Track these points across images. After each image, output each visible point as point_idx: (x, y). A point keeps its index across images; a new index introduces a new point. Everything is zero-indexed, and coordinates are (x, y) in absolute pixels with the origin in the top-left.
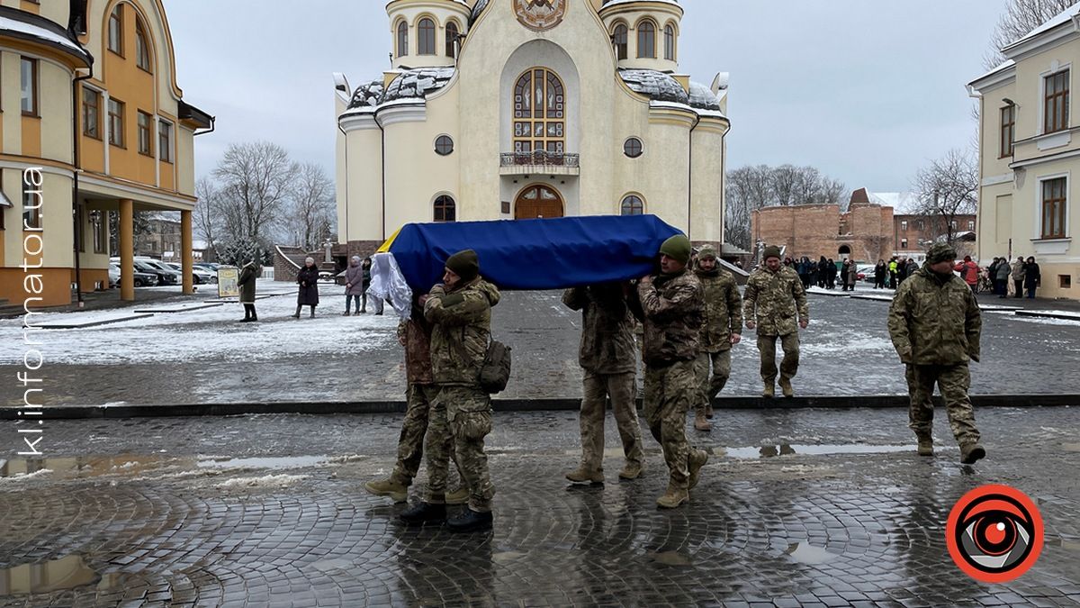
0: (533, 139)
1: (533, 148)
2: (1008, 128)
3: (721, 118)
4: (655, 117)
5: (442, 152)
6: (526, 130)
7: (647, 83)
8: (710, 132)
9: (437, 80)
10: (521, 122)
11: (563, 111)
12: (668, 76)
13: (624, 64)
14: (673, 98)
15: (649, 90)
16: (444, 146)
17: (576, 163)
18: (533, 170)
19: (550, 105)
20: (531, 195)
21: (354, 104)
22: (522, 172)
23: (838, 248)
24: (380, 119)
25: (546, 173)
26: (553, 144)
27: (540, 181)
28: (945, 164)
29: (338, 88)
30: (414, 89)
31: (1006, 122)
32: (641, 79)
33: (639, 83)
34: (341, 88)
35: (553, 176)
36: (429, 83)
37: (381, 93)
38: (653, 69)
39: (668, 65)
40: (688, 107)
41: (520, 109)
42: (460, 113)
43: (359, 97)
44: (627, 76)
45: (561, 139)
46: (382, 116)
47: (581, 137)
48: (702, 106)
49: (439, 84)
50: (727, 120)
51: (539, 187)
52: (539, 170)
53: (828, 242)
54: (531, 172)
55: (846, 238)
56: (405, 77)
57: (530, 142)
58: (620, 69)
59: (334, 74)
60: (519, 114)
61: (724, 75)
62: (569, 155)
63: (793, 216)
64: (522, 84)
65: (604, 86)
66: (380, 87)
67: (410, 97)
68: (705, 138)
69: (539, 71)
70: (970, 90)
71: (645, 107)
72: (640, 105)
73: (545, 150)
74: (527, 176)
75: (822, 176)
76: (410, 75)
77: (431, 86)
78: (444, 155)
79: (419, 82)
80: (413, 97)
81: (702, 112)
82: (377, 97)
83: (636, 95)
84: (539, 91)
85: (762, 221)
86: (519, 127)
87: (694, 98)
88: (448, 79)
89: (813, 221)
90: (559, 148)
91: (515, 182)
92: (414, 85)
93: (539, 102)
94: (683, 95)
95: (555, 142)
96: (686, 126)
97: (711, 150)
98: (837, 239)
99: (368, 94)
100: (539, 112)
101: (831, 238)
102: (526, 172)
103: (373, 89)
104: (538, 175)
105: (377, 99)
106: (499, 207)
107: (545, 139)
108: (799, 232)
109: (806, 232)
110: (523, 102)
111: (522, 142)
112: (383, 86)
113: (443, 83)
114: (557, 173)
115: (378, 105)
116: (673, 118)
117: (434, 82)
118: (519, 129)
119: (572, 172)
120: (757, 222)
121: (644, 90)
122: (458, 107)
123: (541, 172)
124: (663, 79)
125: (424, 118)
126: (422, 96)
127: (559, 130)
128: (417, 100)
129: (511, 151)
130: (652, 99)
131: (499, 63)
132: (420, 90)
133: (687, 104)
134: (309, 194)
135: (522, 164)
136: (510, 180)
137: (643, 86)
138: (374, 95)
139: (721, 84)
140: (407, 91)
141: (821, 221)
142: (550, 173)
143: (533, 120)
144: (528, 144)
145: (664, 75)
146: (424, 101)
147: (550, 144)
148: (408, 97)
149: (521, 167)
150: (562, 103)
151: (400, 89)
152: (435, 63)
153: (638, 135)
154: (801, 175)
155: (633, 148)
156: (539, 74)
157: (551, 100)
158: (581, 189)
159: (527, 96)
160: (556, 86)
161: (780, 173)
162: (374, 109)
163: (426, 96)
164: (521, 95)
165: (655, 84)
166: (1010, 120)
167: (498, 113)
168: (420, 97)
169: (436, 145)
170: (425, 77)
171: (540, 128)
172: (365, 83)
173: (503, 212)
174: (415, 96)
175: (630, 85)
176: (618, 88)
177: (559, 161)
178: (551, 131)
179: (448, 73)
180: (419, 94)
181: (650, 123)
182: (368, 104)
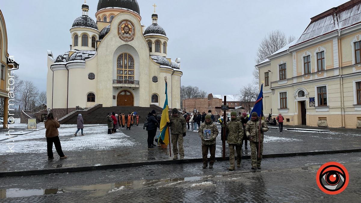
0: (123, 75)
1: (123, 78)
2: (267, 78)
3: (180, 72)
4: (162, 70)
5: (90, 78)
6: (121, 72)
7: (159, 60)
8: (177, 75)
9: (89, 55)
10: (120, 70)
11: (133, 67)
12: (165, 58)
13: (151, 54)
14: (167, 65)
15: (160, 62)
16: (91, 76)
17: (138, 84)
18: (124, 85)
19: (129, 65)
20: (123, 93)
21: (57, 61)
22: (120, 86)
23: (208, 111)
24: (67, 67)
25: (129, 86)
26: (130, 77)
27: (126, 89)
28: (247, 87)
29: (49, 55)
30: (81, 57)
31: (266, 77)
32: (157, 59)
33: (157, 60)
34: (50, 55)
35: (130, 88)
36: (86, 56)
37: (68, 58)
38: (160, 56)
39: (164, 55)
40: (171, 68)
41: (119, 66)
42: (97, 66)
43: (59, 59)
44: (153, 57)
45: (133, 76)
46: (69, 66)
47: (140, 75)
48: (175, 68)
49: (90, 56)
50: (182, 72)
51: (125, 91)
52: (126, 85)
53: (205, 109)
54: (123, 86)
55: (210, 108)
56: (78, 53)
57: (123, 76)
58: (150, 55)
59: (48, 50)
60: (119, 67)
61: (179, 59)
62: (136, 81)
63: (195, 101)
64: (120, 58)
65: (147, 60)
66: (67, 56)
67: (80, 60)
68: (176, 77)
69: (126, 54)
70: (256, 67)
71: (158, 67)
72: (157, 67)
73: (128, 79)
74: (121, 87)
75: (199, 89)
76: (79, 53)
77: (87, 56)
78: (91, 79)
79: (83, 55)
80: (81, 60)
81: (175, 69)
82: (66, 59)
83: (156, 63)
84: (126, 60)
85: (186, 103)
86: (119, 71)
87: (172, 65)
88: (94, 55)
89: (201, 103)
90: (132, 78)
91: (118, 89)
92: (81, 56)
93: (125, 64)
94: (170, 64)
95: (131, 77)
96: (171, 73)
97: (178, 81)
98: (208, 108)
99: (63, 58)
100: (126, 67)
101: (206, 108)
102: (122, 86)
103: (65, 56)
104: (126, 87)
105: (66, 60)
106: (112, 97)
107: (128, 75)
108: (197, 106)
109: (199, 106)
110: (120, 63)
111: (120, 76)
112: (69, 55)
113: (92, 56)
114: (132, 86)
115: (66, 62)
116: (167, 70)
117: (88, 55)
118: (119, 72)
119: (137, 86)
120: (185, 103)
121: (158, 62)
122: (97, 64)
123: (127, 86)
124: (163, 59)
125: (85, 67)
126: (84, 60)
127: (132, 73)
128: (82, 61)
129: (116, 79)
130: (161, 65)
131: (113, 50)
132: (83, 58)
133: (171, 67)
134: (27, 92)
135: (120, 83)
136: (116, 88)
137: (158, 61)
138: (65, 58)
139: (178, 61)
140: (79, 58)
141: (203, 103)
142: (130, 86)
143: (123, 69)
144: (122, 77)
145: (164, 58)
146: (85, 61)
147: (129, 77)
148: (79, 60)
149: (120, 84)
150: (133, 64)
151: (76, 57)
152: (88, 49)
153: (156, 75)
154: (194, 89)
155: (155, 79)
156: (126, 55)
157: (129, 63)
158: (140, 92)
159: (121, 62)
160: (131, 59)
161: (188, 88)
162: (65, 63)
163: (86, 60)
164: (120, 61)
165: (161, 60)
166: (267, 76)
167: (112, 66)
168: (83, 60)
169: (89, 76)
170: (85, 53)
171: (126, 72)
172: (62, 54)
173: (113, 99)
174: (82, 59)
175: (154, 60)
176: (150, 61)
177: (132, 83)
178: (129, 73)
179: (93, 53)
180: (83, 59)
181: (160, 72)
182: (63, 61)
